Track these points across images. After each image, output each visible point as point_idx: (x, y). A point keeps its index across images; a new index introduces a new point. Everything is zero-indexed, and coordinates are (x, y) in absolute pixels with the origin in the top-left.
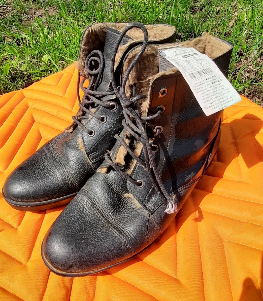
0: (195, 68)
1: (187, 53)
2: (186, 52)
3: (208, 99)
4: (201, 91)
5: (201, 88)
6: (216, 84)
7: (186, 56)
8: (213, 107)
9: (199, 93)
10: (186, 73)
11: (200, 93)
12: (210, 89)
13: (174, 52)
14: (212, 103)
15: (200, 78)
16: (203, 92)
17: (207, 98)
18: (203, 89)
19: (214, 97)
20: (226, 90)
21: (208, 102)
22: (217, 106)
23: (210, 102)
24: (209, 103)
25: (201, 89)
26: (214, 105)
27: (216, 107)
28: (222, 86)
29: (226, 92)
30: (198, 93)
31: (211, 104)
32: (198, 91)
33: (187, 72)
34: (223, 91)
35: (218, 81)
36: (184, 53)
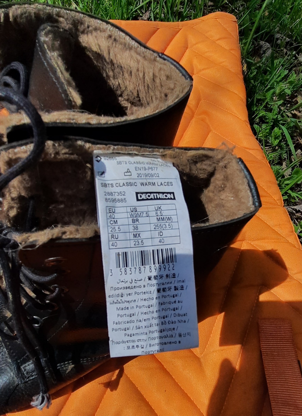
0: (140, 241)
1: (154, 184)
2: (153, 181)
3: (127, 326)
4: (123, 302)
5: (126, 295)
6: (168, 293)
7: (143, 196)
8: (131, 344)
9: (117, 304)
10: (111, 247)
11: (118, 306)
12: (146, 303)
13: (126, 174)
14: (134, 335)
15: (138, 270)
16: (126, 305)
17: (128, 323)
18: (129, 298)
19: (143, 324)
20: (179, 315)
21: (125, 332)
22: (140, 346)
23: (128, 332)
24: (125, 335)
25: (125, 298)
26: (133, 341)
27: (137, 346)
28: (177, 302)
29: (176, 319)
30: (115, 305)
31: (129, 337)
32: (115, 301)
33: (114, 247)
34: (173, 316)
35: (175, 287)
36: (146, 184)
